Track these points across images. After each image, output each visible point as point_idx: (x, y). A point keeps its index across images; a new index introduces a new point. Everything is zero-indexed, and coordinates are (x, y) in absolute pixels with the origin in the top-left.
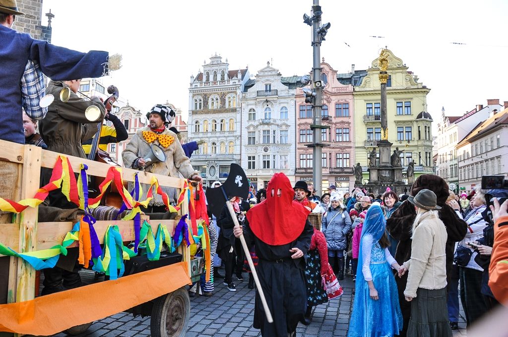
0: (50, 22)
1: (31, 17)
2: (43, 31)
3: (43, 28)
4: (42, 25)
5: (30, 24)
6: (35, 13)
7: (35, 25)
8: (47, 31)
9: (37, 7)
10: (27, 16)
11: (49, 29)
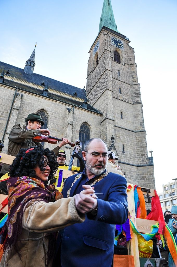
0: (152, 155)
1: (143, 155)
2: (150, 160)
3: (149, 158)
4: (149, 157)
5: (144, 158)
6: (145, 153)
7: (145, 158)
8: (151, 159)
9: (145, 150)
10: (142, 155)
11: (152, 158)
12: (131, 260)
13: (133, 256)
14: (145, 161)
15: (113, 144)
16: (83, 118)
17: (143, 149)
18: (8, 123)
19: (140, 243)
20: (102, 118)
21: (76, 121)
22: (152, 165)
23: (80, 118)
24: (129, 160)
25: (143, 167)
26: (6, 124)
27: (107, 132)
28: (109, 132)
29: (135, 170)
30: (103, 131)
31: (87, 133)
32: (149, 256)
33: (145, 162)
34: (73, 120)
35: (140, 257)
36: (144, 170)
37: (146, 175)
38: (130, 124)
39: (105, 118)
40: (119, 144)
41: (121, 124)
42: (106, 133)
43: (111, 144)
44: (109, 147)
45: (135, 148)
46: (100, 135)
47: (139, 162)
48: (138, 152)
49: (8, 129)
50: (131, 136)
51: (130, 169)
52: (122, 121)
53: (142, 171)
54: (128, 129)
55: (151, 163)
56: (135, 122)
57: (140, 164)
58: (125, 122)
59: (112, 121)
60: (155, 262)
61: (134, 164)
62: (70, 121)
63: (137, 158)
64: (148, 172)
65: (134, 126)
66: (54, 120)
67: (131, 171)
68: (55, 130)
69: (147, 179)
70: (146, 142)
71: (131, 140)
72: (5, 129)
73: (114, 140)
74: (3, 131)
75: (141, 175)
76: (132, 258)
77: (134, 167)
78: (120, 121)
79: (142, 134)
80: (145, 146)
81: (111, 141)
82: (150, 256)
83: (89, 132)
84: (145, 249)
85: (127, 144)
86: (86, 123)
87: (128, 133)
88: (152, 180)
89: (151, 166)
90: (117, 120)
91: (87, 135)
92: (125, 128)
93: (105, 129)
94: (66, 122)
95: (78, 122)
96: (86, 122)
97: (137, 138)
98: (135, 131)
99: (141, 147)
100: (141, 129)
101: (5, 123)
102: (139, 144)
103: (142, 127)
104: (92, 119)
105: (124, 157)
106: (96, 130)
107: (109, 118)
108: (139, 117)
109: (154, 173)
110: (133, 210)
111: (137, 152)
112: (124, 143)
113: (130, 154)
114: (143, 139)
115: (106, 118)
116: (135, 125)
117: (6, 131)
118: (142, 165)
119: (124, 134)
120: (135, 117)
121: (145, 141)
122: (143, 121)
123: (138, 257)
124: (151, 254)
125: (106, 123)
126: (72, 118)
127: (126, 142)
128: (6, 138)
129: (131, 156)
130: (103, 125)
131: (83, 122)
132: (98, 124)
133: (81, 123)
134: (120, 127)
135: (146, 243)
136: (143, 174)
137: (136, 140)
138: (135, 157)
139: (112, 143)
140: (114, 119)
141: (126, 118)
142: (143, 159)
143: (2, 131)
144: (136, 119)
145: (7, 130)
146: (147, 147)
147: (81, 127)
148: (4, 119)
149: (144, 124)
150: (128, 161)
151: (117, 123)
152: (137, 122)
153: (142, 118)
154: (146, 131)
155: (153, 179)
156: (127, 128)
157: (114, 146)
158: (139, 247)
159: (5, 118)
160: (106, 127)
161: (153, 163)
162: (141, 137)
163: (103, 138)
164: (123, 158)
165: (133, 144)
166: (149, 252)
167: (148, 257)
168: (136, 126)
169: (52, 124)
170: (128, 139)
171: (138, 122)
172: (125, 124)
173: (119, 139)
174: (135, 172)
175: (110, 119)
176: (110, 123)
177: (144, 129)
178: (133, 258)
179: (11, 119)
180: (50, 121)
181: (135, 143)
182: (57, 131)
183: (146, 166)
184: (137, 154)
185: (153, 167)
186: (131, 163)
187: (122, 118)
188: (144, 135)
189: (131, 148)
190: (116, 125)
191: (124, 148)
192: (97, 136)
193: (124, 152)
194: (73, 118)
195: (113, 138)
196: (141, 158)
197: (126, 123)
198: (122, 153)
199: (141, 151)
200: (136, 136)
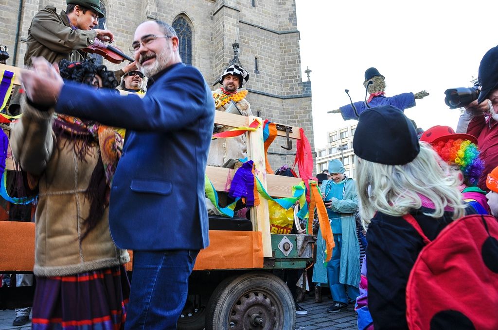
0: (308, 77)
1: (293, 77)
2: (305, 86)
3: (304, 83)
4: (303, 81)
5: (294, 83)
6: (296, 73)
7: (297, 83)
8: (307, 85)
9: (297, 68)
10: (290, 77)
11: (309, 83)
12: (257, 237)
13: (261, 233)
14: (296, 89)
15: (237, 57)
16: (176, 5)
17: (294, 66)
18: (20, 19)
19: (272, 213)
20: (215, 5)
21: (164, 13)
22: (309, 96)
23: (170, 6)
24: (266, 87)
25: (292, 99)
26: (17, 21)
27: (225, 32)
28: (228, 33)
29: (277, 105)
30: (217, 32)
31: (187, 35)
32: (287, 232)
33: (297, 91)
34: (157, 10)
35: (272, 233)
36: (293, 105)
37: (297, 114)
38: (269, 17)
39: (220, 5)
40: (248, 56)
41: (253, 18)
42: (224, 35)
43: (233, 56)
44: (230, 62)
45: (279, 64)
46: (212, 40)
47: (285, 91)
48: (284, 71)
49: (23, 30)
50: (270, 42)
51: (268, 103)
52: (254, 12)
53: (290, 107)
54: (266, 27)
55: (306, 92)
56: (278, 14)
57: (287, 94)
58: (260, 14)
59: (234, 11)
60: (296, 240)
61: (276, 94)
62: (152, 13)
63: (282, 82)
64: (301, 108)
65: (276, 22)
66: (119, 11)
67: (271, 108)
68: (123, 32)
69: (298, 121)
70: (298, 54)
71: (271, 50)
72: (16, 32)
73: (239, 50)
74: (12, 34)
75: (288, 113)
76: (258, 235)
77: (276, 99)
78: (251, 12)
79: (291, 37)
80: (298, 61)
81: (233, 50)
82: (289, 232)
83: (191, 33)
84: (280, 221)
85: (263, 57)
86: (183, 16)
87: (265, 36)
88: (309, 123)
89: (307, 98)
90: (245, 9)
91: (186, 41)
92: (261, 25)
93: (220, 28)
94: (143, 13)
95: (167, 13)
96: (183, 14)
97: (281, 44)
98: (279, 31)
99: (290, 63)
100: (290, 28)
101: (14, 18)
102: (286, 57)
103: (292, 25)
104: (196, 7)
105: (258, 82)
106: (204, 29)
107: (229, 5)
108: (286, 5)
109: (312, 109)
110: (261, 160)
111: (282, 71)
112: (257, 55)
113: (268, 75)
114: (293, 47)
115: (223, 6)
116: (280, 20)
117: (18, 35)
118: (290, 95)
119: (257, 38)
120: (280, 4)
121: (297, 51)
122: (295, 12)
123: (269, 233)
124: (290, 229)
125: (222, 15)
126: (155, 5)
127: (262, 52)
128: (22, 50)
129: (270, 79)
130: (218, 20)
131: (177, 14)
132: (207, 17)
133: (174, 16)
134: (250, 23)
135: (283, 211)
136: (292, 113)
137: (280, 48)
138: (278, 82)
139: (235, 55)
140: (238, 8)
141: (263, 5)
142: (292, 85)
143: (11, 36)
144: (280, 9)
145: (20, 32)
146: (300, 63)
147: (173, 23)
148: (11, 8)
149: (296, 18)
150: (265, 89)
151: (245, 16)
152: (282, 13)
153: (293, 5)
154: (299, 32)
155: (310, 120)
156: (263, 26)
157: (239, 61)
158: (271, 219)
159: (12, 6)
160: (223, 22)
161: (311, 92)
162: (289, 44)
163: (217, 45)
164: (256, 84)
165: (274, 56)
166: (286, 226)
167: (285, 233)
168: (280, 23)
169: (116, 19)
170: (264, 48)
171: (284, 13)
172: (261, 18)
173: (248, 47)
174: (278, 109)
175: (230, 8)
176: (230, 16)
177: (296, 29)
178: (261, 235)
179: (25, 9)
180: (110, 13)
181: (279, 54)
182: (127, 33)
183: (298, 98)
184: (282, 75)
185: (311, 100)
186: (271, 93)
187: (254, 6)
188: (295, 40)
189: (270, 64)
190: (243, 20)
191: (258, 64)
192: (207, 41)
193: (258, 73)
194: (157, 6)
195: (236, 46)
196: (290, 82)
197: (263, 15)
198: (253, 73)
199: (291, 70)
200: (280, 41)
